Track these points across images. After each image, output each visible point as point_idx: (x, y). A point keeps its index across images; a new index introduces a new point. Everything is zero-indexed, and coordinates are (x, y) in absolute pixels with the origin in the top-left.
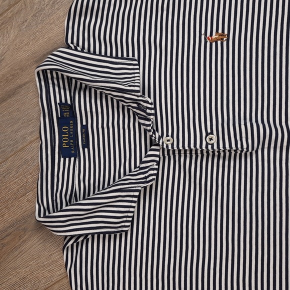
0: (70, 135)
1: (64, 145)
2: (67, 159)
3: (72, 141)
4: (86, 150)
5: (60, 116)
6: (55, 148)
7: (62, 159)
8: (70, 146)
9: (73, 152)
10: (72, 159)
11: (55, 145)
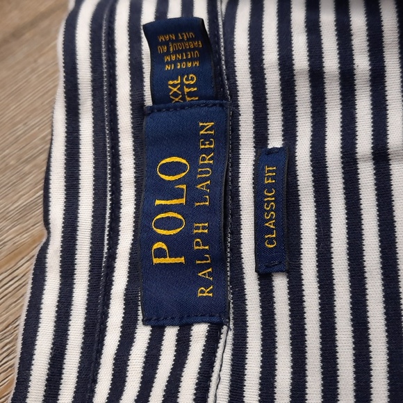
0: (194, 195)
1: (160, 253)
2: (171, 334)
3: (201, 228)
4: (280, 284)
5: (148, 101)
6: (111, 268)
7: (143, 334)
8: (192, 256)
9: (205, 293)
10: (199, 332)
11: (112, 256)
